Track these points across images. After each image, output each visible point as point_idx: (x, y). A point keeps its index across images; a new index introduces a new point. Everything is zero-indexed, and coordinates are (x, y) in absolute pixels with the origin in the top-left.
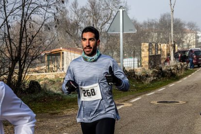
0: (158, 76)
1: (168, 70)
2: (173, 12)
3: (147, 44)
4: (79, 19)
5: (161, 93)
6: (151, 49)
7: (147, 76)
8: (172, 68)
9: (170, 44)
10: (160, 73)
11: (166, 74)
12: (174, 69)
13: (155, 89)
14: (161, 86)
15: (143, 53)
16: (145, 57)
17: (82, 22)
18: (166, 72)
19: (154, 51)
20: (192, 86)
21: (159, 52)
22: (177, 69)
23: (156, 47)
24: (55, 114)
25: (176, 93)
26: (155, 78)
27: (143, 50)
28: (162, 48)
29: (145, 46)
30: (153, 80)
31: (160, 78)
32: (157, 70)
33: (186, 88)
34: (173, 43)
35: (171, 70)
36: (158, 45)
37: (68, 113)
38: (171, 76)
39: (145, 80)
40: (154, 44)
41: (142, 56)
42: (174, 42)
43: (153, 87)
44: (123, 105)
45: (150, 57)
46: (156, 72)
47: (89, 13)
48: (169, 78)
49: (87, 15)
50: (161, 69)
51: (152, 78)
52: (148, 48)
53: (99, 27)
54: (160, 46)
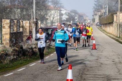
0: (18, 55)
1: (29, 48)
3: (8, 21)
5: (21, 74)
6: (13, 26)
7: (7, 55)
9: (32, 21)
10: (21, 52)
11: (27, 53)
12: (35, 48)
13: (15, 69)
14: (21, 65)
15: (4, 30)
16: (6, 34)
18: (27, 51)
19: (16, 28)
20: (54, 66)
21: (21, 30)
23: (18, 24)
25: (36, 73)
26: (15, 57)
27: (4, 27)
28: (24, 25)
29: (6, 22)
30: (12, 59)
31: (20, 57)
32: (17, 49)
33: (47, 68)
34: (35, 20)
35: (32, 48)
36: (20, 22)
38: (32, 55)
39: (4, 59)
40: (16, 21)
41: (3, 33)
42: (36, 19)
43: (12, 67)
45: (11, 34)
46: (16, 51)
48: (30, 57)
50: (22, 48)
51: (12, 57)
52: (9, 25)
54: (22, 23)
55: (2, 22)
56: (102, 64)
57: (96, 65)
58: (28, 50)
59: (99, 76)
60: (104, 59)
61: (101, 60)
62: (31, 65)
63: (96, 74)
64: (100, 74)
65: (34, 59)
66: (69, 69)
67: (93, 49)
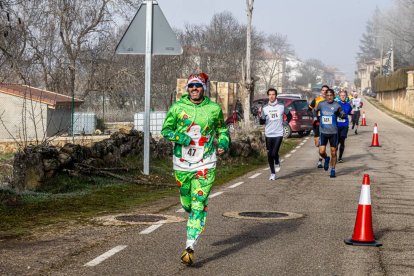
1: (243, 141)
2: (251, 11)
4: (27, 18)
5: (239, 194)
8: (251, 137)
9: (242, 82)
11: (239, 151)
12: (254, 140)
14: (231, 176)
17: (35, 24)
18: (239, 146)
20: (302, 179)
22: (261, 139)
24: (12, 237)
28: (219, 91)
31: (226, 159)
33: (289, 183)
34: (249, 81)
35: (248, 142)
36: (210, 85)
37: (44, 237)
38: (249, 155)
42: (252, 78)
44: (165, 219)
47: (51, 6)
48: (246, 159)
49: (47, 9)
53: (75, 39)
54: (214, 86)
55: (175, 84)
56: (402, 176)
57: (393, 180)
58: (242, 145)
59: (408, 202)
60: (406, 168)
61: (399, 168)
62: (253, 177)
63: (399, 197)
64: (408, 198)
65: (254, 164)
66: (364, 183)
67: (372, 146)
